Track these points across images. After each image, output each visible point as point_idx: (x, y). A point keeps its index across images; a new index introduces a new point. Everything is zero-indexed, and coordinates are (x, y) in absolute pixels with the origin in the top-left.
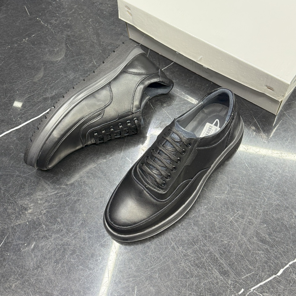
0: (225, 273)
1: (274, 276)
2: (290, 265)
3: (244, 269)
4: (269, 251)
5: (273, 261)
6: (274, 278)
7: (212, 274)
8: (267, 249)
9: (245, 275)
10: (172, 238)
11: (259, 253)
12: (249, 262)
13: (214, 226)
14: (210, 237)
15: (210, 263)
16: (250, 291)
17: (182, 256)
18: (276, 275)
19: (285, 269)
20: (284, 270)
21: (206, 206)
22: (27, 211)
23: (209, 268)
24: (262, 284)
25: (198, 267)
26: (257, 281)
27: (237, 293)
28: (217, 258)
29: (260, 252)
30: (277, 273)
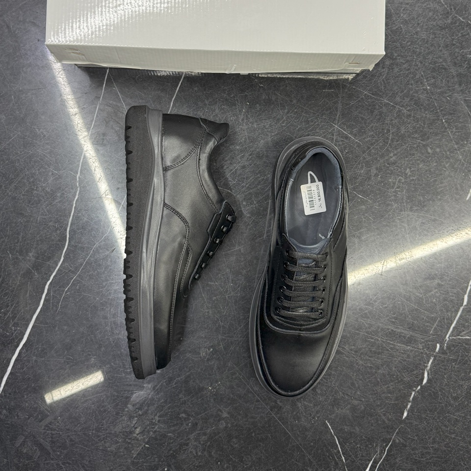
0: (410, 341)
1: (461, 309)
3: (428, 322)
4: (442, 285)
5: (451, 293)
6: (463, 311)
7: (397, 350)
9: (432, 328)
12: (428, 311)
15: (388, 341)
16: (446, 340)
17: (354, 354)
18: (462, 306)
19: (468, 293)
20: (468, 295)
22: (134, 433)
23: (390, 346)
24: (453, 325)
25: (379, 353)
26: (447, 326)
27: (434, 352)
28: (392, 330)
29: (433, 293)
30: (463, 303)
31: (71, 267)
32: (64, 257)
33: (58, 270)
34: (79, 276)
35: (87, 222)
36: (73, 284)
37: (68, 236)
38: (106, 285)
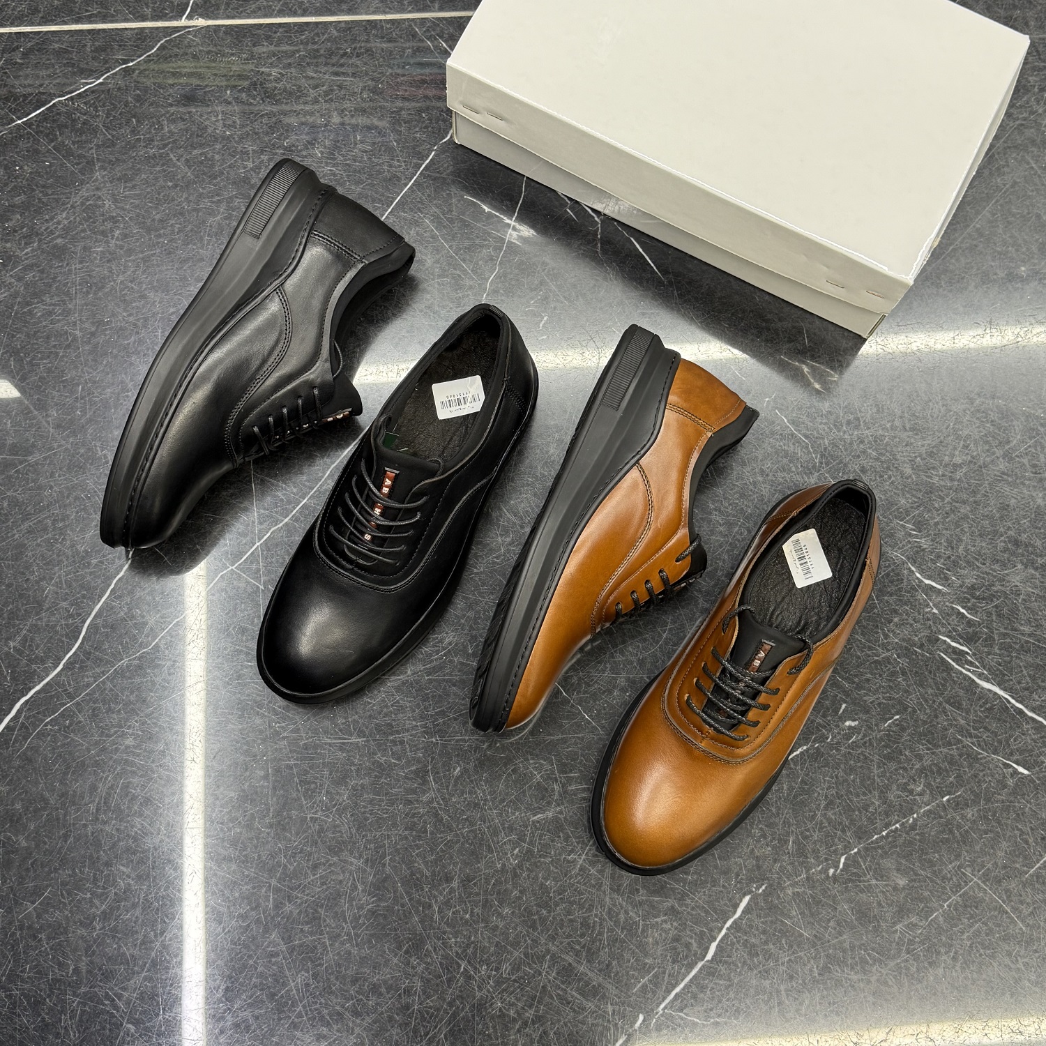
0: (594, 993)
1: (700, 965)
2: (728, 929)
4: (678, 912)
5: (691, 931)
6: (701, 969)
7: (569, 1003)
8: (673, 907)
9: (640, 982)
10: (457, 953)
11: (657, 923)
13: (546, 890)
14: (543, 920)
15: (557, 982)
16: (657, 1013)
17: (491, 986)
18: (703, 960)
19: (720, 941)
20: (718, 944)
21: (517, 850)
23: (559, 992)
24: (677, 990)
26: (667, 988)
27: (632, 1027)
28: (570, 964)
29: (659, 920)
30: (705, 956)
31: (70, 685)
32: (64, 665)
33: (47, 684)
34: (78, 704)
35: (123, 620)
36: (62, 715)
37: (83, 633)
38: (116, 732)
